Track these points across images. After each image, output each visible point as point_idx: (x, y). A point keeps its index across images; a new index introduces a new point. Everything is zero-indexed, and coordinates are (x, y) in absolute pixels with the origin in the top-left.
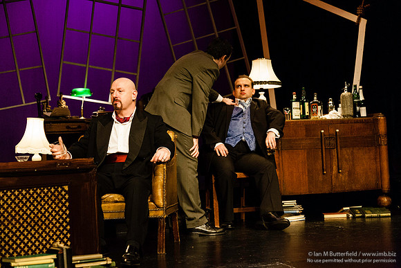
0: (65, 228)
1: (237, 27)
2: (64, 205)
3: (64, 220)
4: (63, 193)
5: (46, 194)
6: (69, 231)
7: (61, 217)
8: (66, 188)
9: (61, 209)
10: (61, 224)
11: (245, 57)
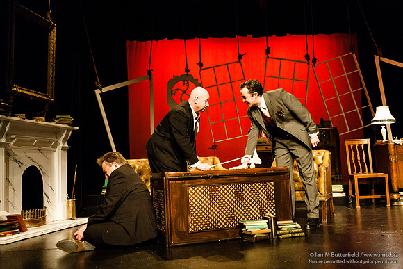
0: (272, 206)
1: (365, 87)
2: (271, 192)
3: (272, 201)
4: (271, 186)
5: (261, 187)
6: (275, 207)
7: (270, 199)
8: (273, 183)
9: (270, 195)
10: (270, 204)
11: (370, 105)
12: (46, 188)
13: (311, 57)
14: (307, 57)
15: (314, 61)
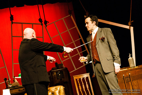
11: (87, 49)
13: (43, 20)
14: (40, 20)
15: (46, 23)
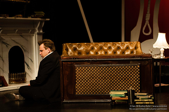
4: (137, 68)
6: (139, 83)
12: (26, 60)
